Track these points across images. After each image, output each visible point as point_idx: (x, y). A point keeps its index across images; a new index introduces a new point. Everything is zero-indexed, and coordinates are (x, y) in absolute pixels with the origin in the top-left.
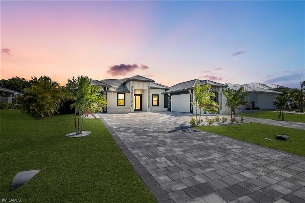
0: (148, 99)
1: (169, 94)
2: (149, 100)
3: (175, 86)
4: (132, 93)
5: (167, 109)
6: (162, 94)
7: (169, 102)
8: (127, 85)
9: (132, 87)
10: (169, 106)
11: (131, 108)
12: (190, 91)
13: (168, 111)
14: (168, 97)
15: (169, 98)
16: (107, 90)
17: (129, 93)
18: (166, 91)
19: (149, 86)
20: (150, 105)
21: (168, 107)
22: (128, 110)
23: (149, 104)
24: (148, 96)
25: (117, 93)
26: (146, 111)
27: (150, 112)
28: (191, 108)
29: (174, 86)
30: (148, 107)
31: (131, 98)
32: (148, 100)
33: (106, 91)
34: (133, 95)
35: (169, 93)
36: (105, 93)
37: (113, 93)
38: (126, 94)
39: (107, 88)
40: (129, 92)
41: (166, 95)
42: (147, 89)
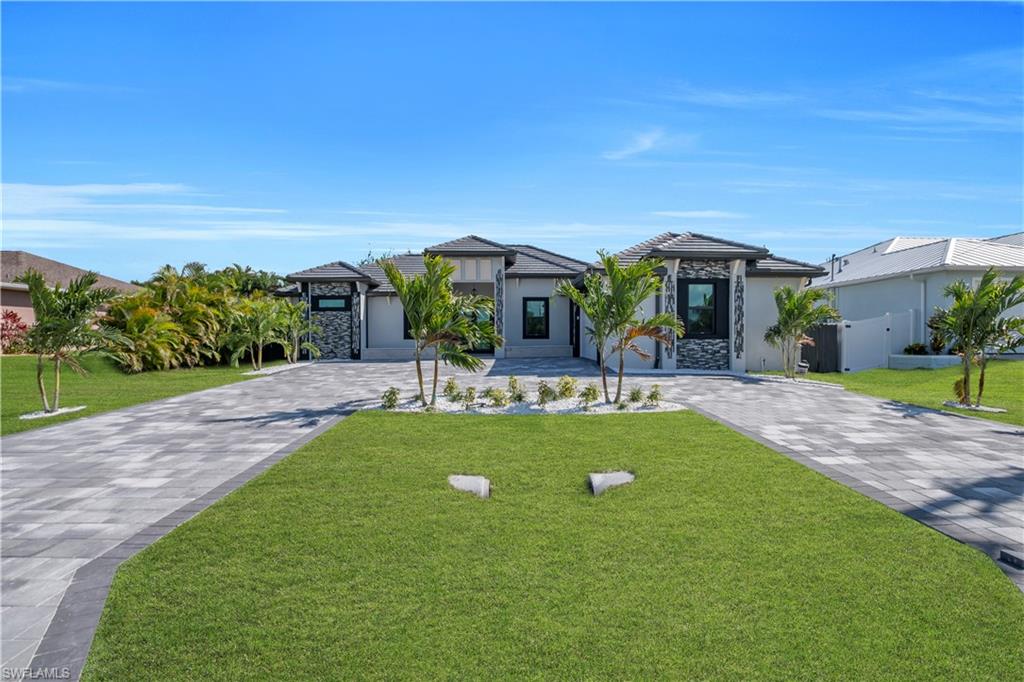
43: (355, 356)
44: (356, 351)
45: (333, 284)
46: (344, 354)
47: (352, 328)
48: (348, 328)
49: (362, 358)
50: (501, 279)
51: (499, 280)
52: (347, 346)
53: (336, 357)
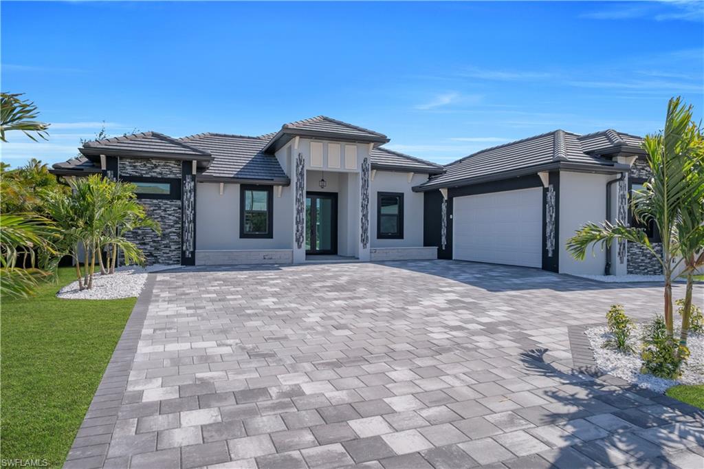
0: (361, 208)
1: (444, 192)
2: (365, 216)
3: (464, 159)
4: (300, 187)
5: (435, 249)
6: (415, 189)
7: (444, 224)
8: (281, 155)
9: (300, 161)
10: (444, 239)
11: (295, 244)
12: (544, 177)
13: (439, 257)
14: (442, 202)
15: (444, 207)
16: (194, 172)
17: (286, 188)
18: (430, 179)
19: (365, 160)
20: (369, 234)
21: (439, 244)
22: (283, 254)
23: (365, 231)
24: (361, 197)
25: (238, 186)
26: (354, 258)
27: (371, 262)
28: (550, 247)
29: (460, 161)
30: (363, 241)
31: (295, 207)
32: (361, 216)
33: (194, 178)
34: (302, 195)
35: (443, 185)
36: (189, 185)
37: (222, 184)
38: (277, 191)
39: (195, 163)
40: (287, 183)
41: (431, 196)
42: (360, 171)
43: (187, 261)
44: (188, 255)
45: (154, 161)
46: (169, 258)
47: (183, 223)
48: (176, 222)
49: (197, 263)
50: (368, 170)
51: (364, 170)
52: (173, 247)
53: (156, 262)
